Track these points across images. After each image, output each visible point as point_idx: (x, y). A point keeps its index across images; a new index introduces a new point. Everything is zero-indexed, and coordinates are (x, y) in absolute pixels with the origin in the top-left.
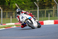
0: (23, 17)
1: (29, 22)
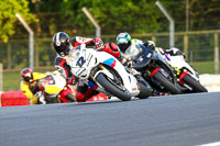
0: (82, 58)
1: (106, 76)
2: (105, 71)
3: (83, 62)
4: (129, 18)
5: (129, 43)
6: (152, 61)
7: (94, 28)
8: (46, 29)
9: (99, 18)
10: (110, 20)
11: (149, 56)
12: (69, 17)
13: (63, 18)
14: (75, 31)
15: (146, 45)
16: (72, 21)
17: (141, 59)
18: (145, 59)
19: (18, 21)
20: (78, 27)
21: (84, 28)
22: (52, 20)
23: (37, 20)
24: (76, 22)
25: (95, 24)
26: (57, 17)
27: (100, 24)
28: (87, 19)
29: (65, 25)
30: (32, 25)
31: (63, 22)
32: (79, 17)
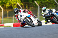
0: (21, 15)
2: (28, 19)
3: (22, 16)
4: (47, 4)
5: (46, 10)
6: (51, 15)
7: (38, 6)
8: (25, 7)
9: (39, 4)
10: (42, 4)
11: (51, 13)
12: (31, 4)
13: (30, 4)
14: (33, 7)
15: (50, 10)
16: (32, 5)
17: (49, 14)
18: (50, 14)
19: (18, 5)
20: (34, 6)
21: (35, 6)
22: (27, 4)
23: (23, 4)
24: (33, 5)
25: (38, 5)
26: (28, 4)
27: (39, 5)
28: (36, 4)
29: (30, 6)
30: (22, 6)
31: (30, 5)
32: (34, 4)
